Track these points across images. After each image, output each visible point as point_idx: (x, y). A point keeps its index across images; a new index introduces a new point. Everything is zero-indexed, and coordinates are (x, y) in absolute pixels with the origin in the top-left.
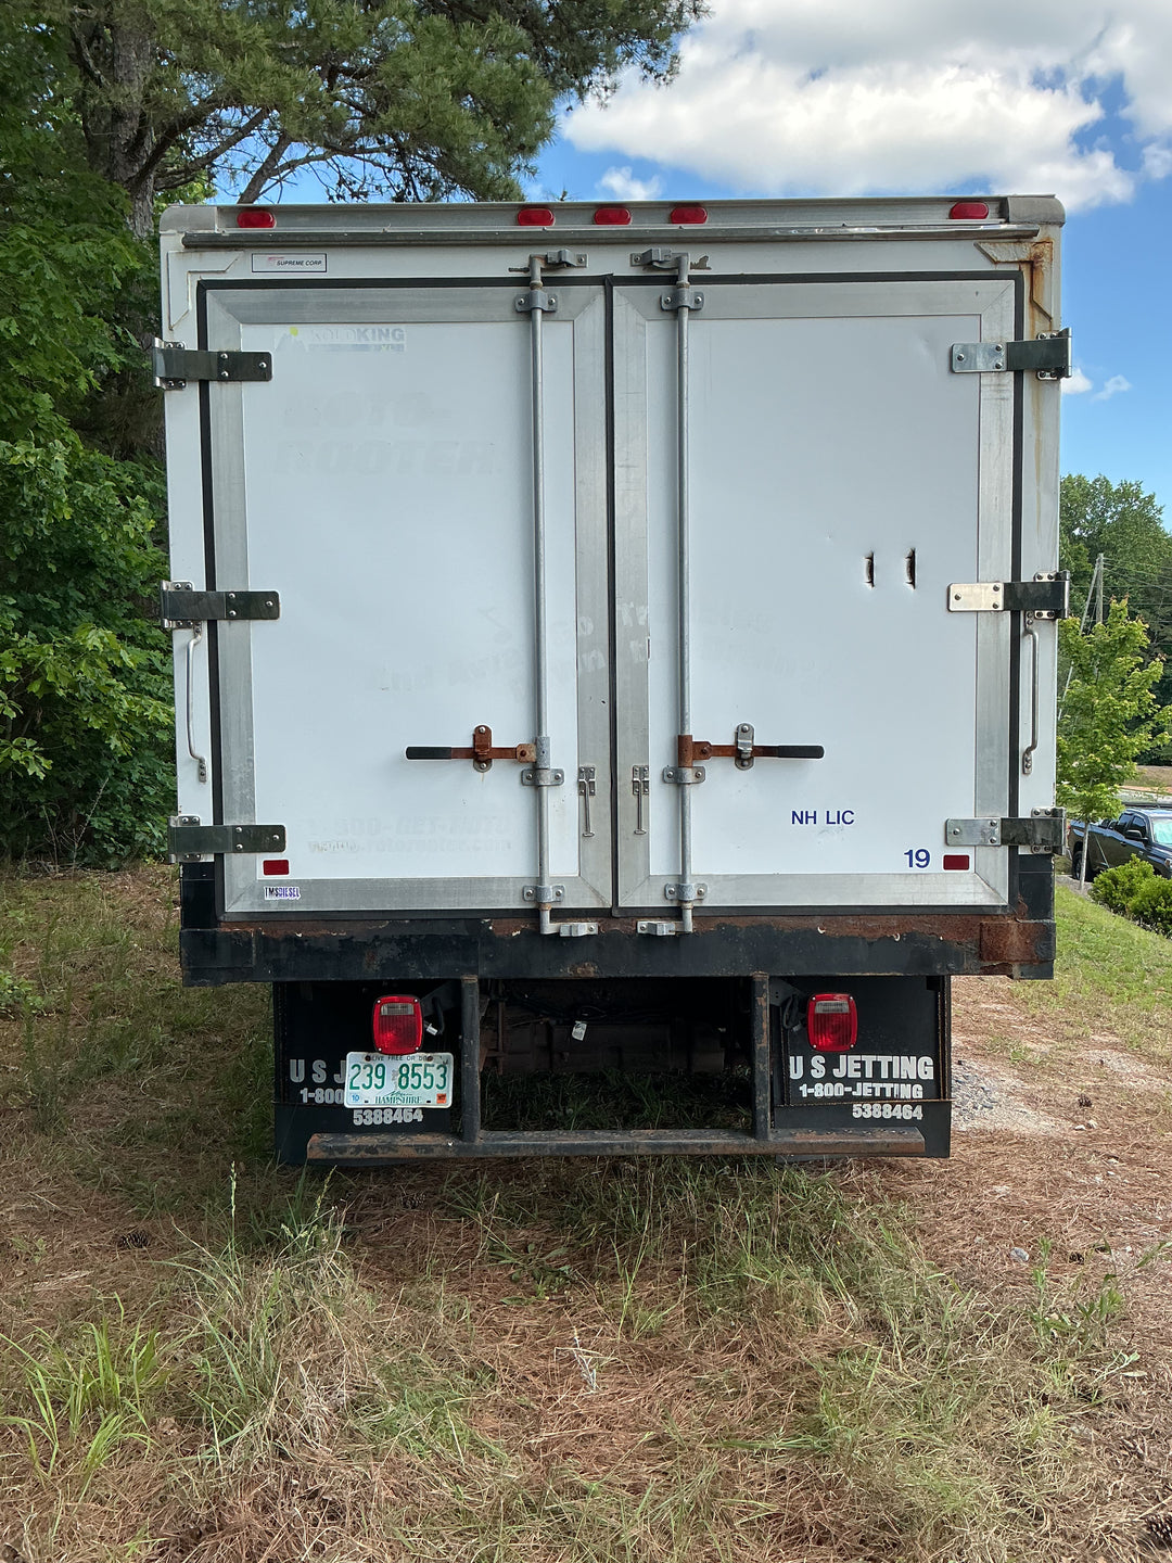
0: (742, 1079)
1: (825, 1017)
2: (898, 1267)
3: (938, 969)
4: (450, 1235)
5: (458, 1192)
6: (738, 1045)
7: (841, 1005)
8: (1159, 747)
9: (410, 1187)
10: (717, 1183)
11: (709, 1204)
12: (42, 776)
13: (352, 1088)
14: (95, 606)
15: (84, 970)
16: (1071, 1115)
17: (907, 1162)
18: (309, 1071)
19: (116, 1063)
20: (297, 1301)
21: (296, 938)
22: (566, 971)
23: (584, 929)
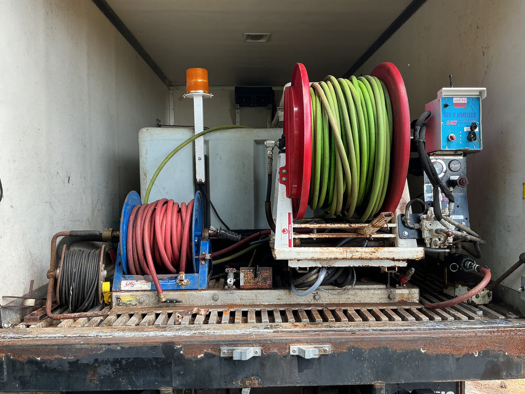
21: (37, 362)
22: (237, 384)
23: (250, 352)
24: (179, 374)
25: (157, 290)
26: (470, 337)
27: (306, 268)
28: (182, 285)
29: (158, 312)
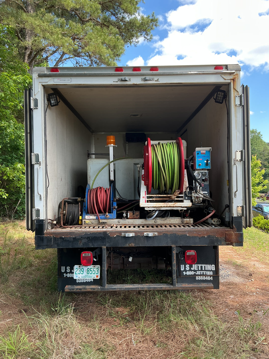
0: (170, 270)
1: (189, 256)
2: (208, 317)
3: (216, 244)
4: (100, 309)
5: (101, 299)
6: (168, 263)
7: (193, 253)
8: (264, 189)
9: (90, 297)
10: (164, 296)
11: (162, 301)
12: (6, 198)
13: (76, 274)
14: (19, 158)
15: (14, 244)
16: (248, 278)
17: (209, 290)
18: (66, 269)
19: (21, 267)
20: (62, 327)
21: (63, 238)
22: (127, 245)
23: (131, 235)
24: (108, 242)
25: (99, 219)
26: (204, 231)
27: (151, 210)
28: (107, 217)
29: (99, 226)
